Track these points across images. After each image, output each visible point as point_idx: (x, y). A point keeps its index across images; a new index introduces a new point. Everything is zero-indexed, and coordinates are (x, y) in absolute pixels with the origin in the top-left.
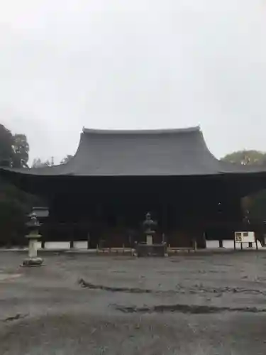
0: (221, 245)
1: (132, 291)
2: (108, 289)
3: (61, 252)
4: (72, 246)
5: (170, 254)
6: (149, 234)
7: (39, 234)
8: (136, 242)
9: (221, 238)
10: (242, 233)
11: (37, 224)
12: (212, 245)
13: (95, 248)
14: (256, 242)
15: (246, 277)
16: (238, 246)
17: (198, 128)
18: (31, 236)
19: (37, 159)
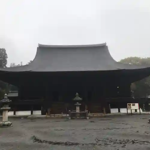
0: (119, 111)
1: (66, 144)
2: (50, 143)
3: (26, 117)
4: (32, 113)
5: (90, 117)
6: (78, 106)
7: (9, 107)
8: (70, 111)
9: (119, 107)
10: (131, 104)
11: (8, 101)
12: (114, 111)
13: (45, 114)
14: (139, 109)
15: (138, 132)
16: (129, 111)
17: (105, 44)
18: (4, 108)
19: (13, 63)
